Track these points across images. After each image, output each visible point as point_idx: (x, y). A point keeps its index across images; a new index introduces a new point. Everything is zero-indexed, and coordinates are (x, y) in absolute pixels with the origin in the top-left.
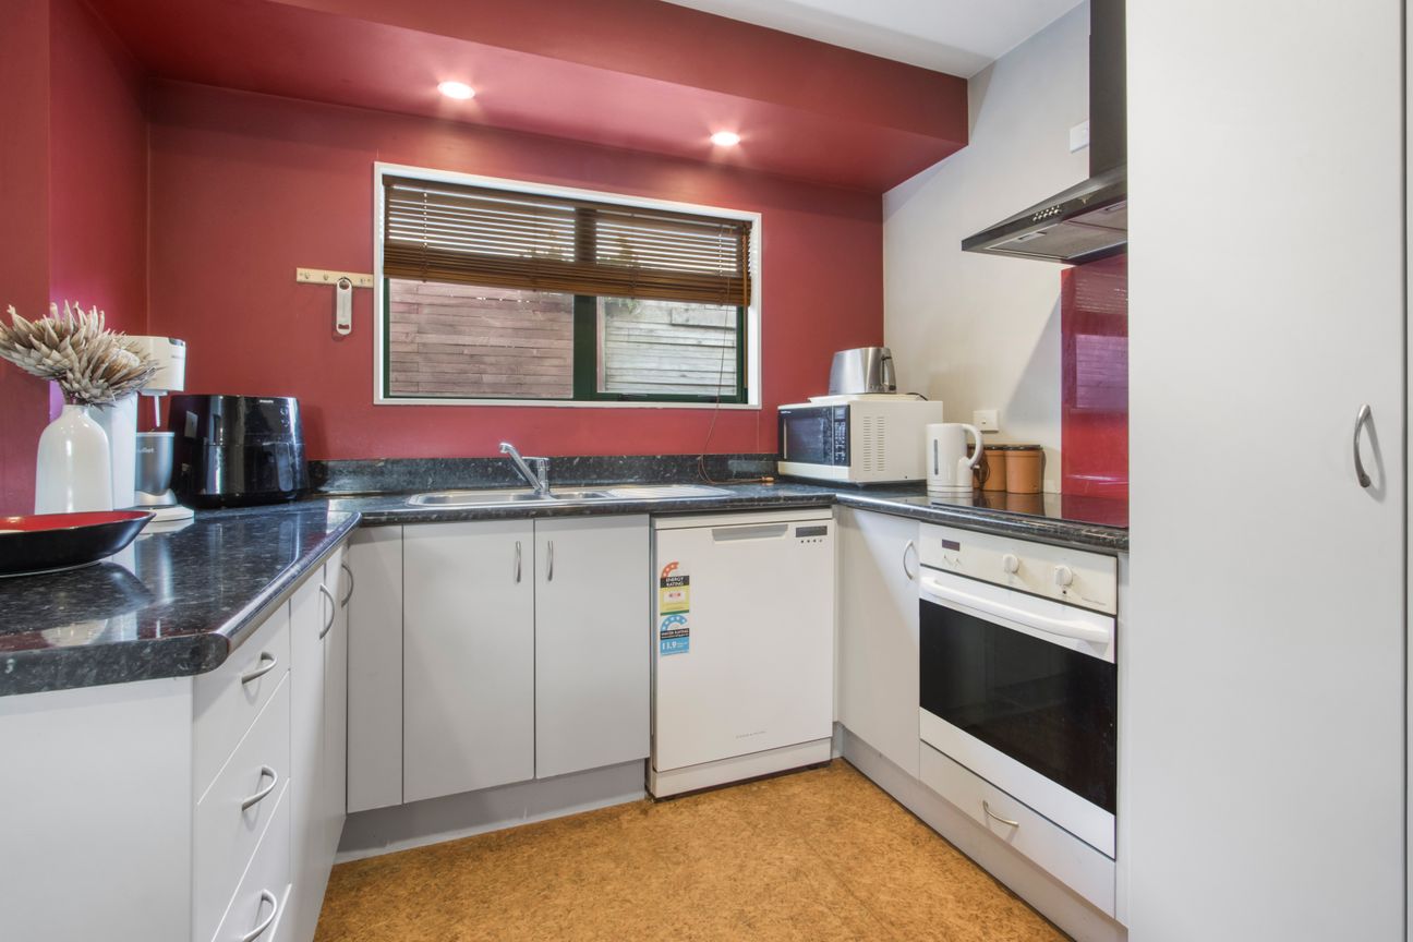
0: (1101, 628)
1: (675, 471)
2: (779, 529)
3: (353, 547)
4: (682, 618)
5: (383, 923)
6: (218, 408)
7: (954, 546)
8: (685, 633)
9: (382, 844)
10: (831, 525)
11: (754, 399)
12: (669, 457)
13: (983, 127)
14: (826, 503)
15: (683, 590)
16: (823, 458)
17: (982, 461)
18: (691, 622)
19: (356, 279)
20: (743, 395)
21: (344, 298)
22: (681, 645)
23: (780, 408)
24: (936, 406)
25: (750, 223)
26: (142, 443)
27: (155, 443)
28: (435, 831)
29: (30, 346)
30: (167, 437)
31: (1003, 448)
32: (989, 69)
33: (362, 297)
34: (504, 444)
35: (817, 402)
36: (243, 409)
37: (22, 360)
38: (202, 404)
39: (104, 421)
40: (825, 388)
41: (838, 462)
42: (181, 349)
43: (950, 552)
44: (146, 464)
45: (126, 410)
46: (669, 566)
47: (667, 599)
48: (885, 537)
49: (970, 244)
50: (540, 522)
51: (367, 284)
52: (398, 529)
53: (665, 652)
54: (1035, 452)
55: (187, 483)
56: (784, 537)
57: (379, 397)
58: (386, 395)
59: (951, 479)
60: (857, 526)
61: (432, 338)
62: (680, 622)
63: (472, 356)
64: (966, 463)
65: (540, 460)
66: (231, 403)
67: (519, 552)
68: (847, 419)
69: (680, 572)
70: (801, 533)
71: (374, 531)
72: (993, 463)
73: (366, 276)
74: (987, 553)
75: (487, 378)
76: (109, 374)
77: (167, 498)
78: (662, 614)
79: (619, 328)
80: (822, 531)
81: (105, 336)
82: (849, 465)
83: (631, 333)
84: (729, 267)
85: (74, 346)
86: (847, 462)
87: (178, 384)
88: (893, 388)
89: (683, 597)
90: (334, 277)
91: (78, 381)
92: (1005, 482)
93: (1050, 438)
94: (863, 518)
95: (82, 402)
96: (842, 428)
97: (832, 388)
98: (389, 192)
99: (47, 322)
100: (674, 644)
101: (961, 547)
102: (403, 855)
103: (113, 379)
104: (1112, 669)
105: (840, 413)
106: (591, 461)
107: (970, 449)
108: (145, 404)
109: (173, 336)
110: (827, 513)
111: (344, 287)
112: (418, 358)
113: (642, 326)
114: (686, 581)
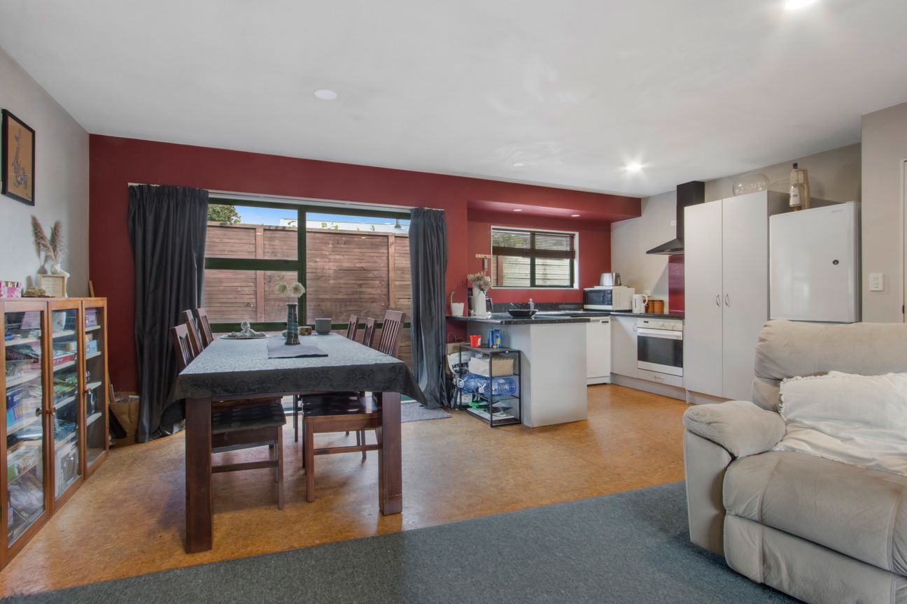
0: (680, 334)
2: (598, 321)
7: (647, 322)
10: (609, 320)
11: (576, 286)
13: (646, 213)
14: (608, 315)
16: (603, 303)
17: (648, 304)
19: (487, 256)
20: (572, 286)
21: (486, 261)
23: (585, 289)
24: (632, 290)
25: (574, 235)
31: (653, 301)
32: (647, 198)
33: (489, 261)
35: (597, 288)
40: (598, 284)
41: (608, 304)
43: (646, 324)
48: (625, 322)
49: (648, 252)
51: (490, 258)
54: (662, 302)
59: (639, 308)
60: (617, 320)
64: (643, 305)
68: (611, 293)
70: (603, 322)
72: (650, 305)
73: (490, 256)
74: (653, 322)
80: (607, 322)
82: (613, 305)
84: (568, 249)
86: (611, 304)
88: (620, 284)
90: (483, 256)
92: (654, 309)
93: (666, 298)
94: (618, 318)
96: (610, 295)
97: (601, 283)
104: (682, 341)
105: (609, 292)
107: (644, 301)
110: (608, 317)
111: (485, 259)
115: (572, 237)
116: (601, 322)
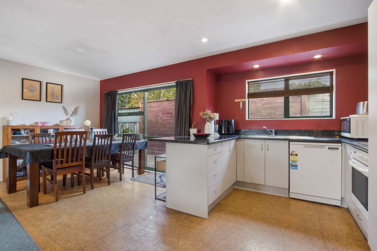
1: (308, 133)
2: (324, 147)
3: (238, 142)
4: (296, 162)
5: (238, 195)
6: (223, 122)
8: (297, 166)
9: (242, 187)
10: (340, 148)
11: (334, 117)
12: (306, 130)
14: (340, 142)
15: (296, 157)
18: (298, 163)
19: (243, 100)
20: (331, 116)
21: (241, 103)
22: (296, 168)
23: (341, 118)
25: (333, 72)
26: (215, 126)
27: (216, 126)
28: (250, 188)
29: (204, 115)
30: (217, 125)
33: (244, 103)
34: (264, 127)
36: (227, 122)
37: (203, 117)
38: (222, 121)
39: (211, 124)
41: (348, 133)
42: (218, 114)
44: (215, 129)
45: (213, 122)
46: (293, 151)
47: (292, 158)
50: (266, 140)
51: (245, 101)
52: (243, 139)
53: (292, 168)
55: (220, 132)
56: (324, 149)
57: (247, 119)
58: (248, 118)
61: (265, 106)
62: (295, 163)
63: (274, 109)
65: (273, 130)
66: (225, 121)
67: (262, 145)
68: (350, 122)
69: (295, 153)
70: (329, 148)
71: (240, 140)
73: (245, 99)
74: (358, 153)
75: (277, 113)
76: (211, 118)
77: (217, 133)
78: (291, 161)
79: (312, 99)
80: (338, 149)
81: (211, 113)
82: (350, 133)
83: (316, 99)
84: (328, 84)
85: (208, 115)
87: (218, 119)
89: (296, 158)
90: (240, 100)
91: (208, 119)
95: (208, 121)
96: (349, 124)
97: (356, 113)
98: (248, 84)
99: (205, 113)
100: (294, 167)
101: (356, 153)
102: (245, 190)
103: (211, 119)
105: (349, 120)
106: (286, 131)
108: (215, 121)
109: (217, 113)
110: (340, 145)
111: (241, 102)
112: (262, 110)
113: (319, 97)
114: (297, 155)
115: (331, 74)
116: (327, 147)
